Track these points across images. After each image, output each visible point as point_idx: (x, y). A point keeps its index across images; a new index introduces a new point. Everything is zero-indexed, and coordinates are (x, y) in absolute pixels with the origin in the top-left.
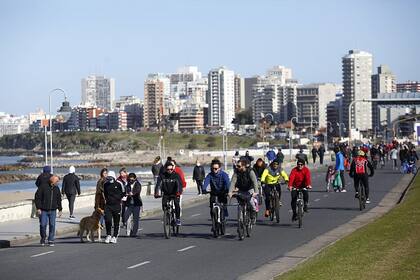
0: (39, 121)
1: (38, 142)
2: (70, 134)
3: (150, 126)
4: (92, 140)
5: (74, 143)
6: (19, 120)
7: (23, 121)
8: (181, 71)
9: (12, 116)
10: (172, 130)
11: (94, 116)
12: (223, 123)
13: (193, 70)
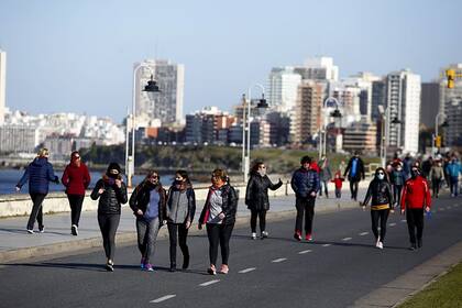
0: (142, 129)
1: (149, 157)
2: (195, 149)
3: (303, 143)
4: (228, 157)
5: (202, 160)
6: (37, 122)
7: (43, 123)
8: (308, 64)
9: (22, 114)
10: (334, 150)
11: (224, 126)
12: (402, 143)
13: (327, 63)
